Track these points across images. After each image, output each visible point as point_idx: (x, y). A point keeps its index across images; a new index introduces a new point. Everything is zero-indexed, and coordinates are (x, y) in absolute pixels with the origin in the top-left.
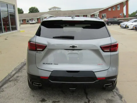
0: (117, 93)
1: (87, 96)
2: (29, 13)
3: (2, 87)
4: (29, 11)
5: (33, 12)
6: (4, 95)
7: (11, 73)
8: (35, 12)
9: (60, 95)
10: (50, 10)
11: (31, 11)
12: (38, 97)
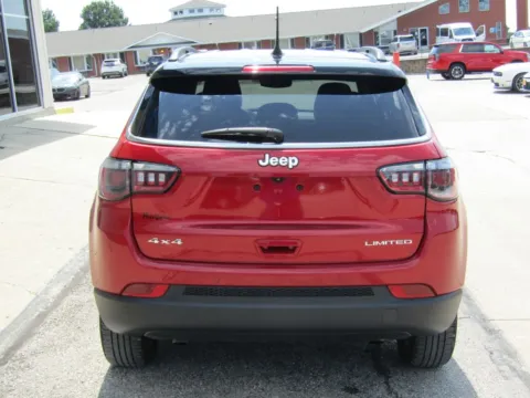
0: (513, 369)
1: (387, 383)
2: (83, 27)
3: (19, 352)
4: (82, 21)
5: (102, 25)
6: (33, 385)
7: (46, 291)
8: (110, 25)
9: (273, 379)
10: (179, 16)
11: (89, 20)
12: (180, 388)
